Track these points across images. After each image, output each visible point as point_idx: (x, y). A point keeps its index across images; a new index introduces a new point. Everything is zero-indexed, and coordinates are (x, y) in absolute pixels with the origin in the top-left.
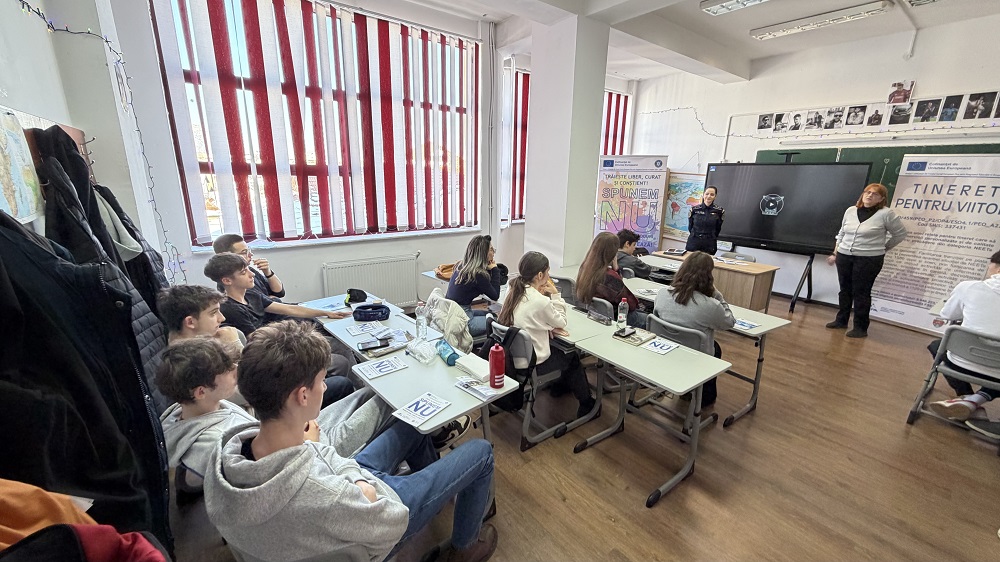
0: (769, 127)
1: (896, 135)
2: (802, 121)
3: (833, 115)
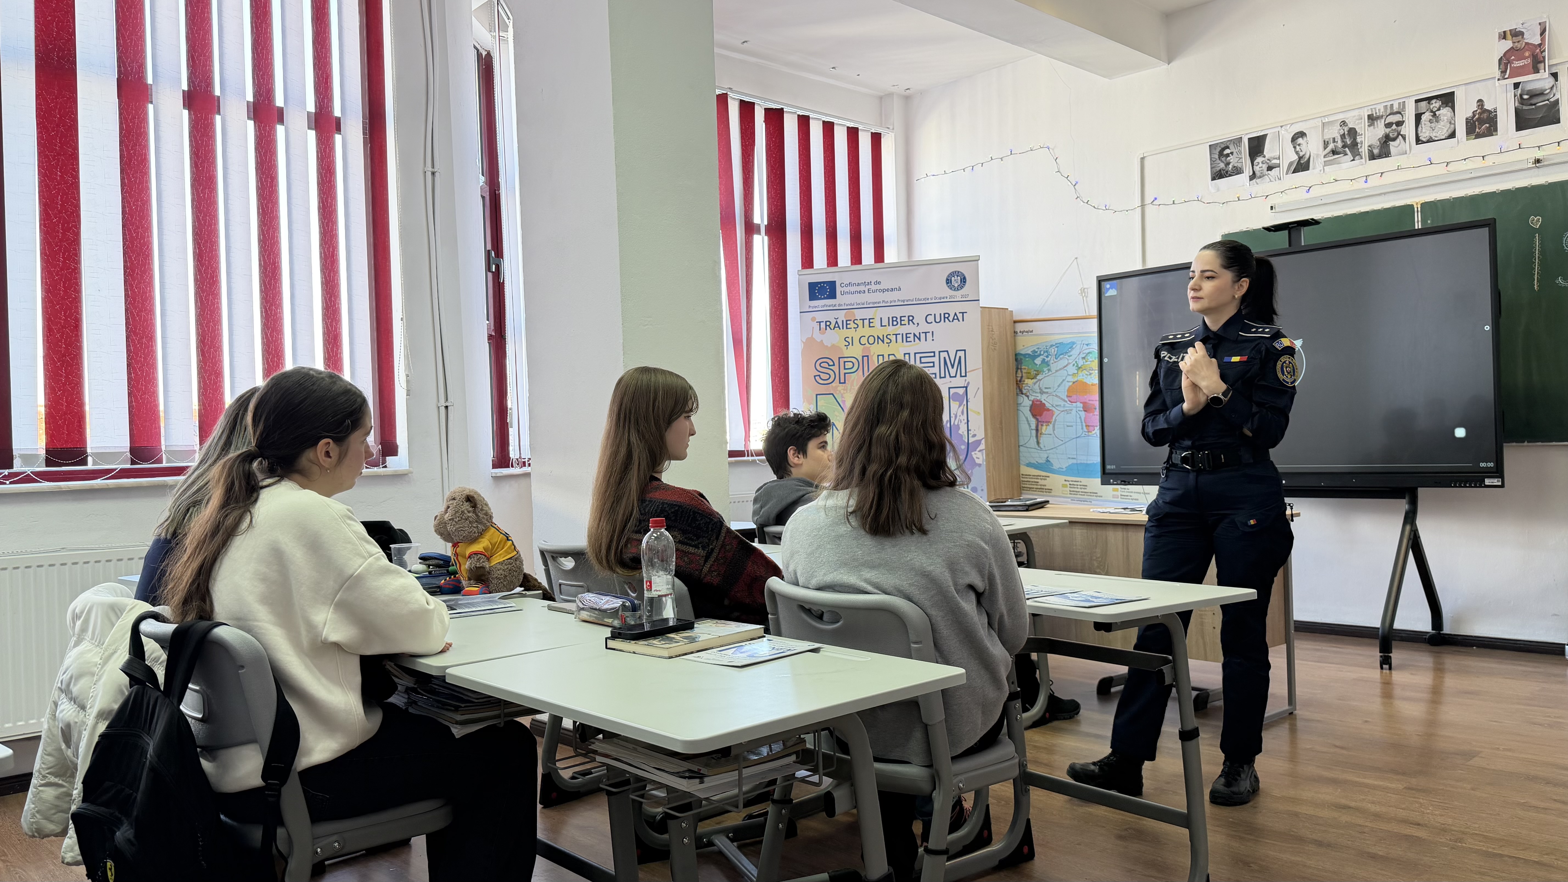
0: (1238, 171)
1: (1539, 154)
2: (1312, 147)
3: (1381, 124)
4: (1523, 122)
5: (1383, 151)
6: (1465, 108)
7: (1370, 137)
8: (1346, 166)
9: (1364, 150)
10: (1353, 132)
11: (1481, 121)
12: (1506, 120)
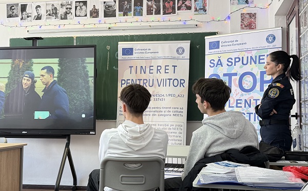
1: (110, 26)
2: (42, 11)
3: (65, 8)
4: (106, 15)
5: (65, 17)
6: (90, 7)
7: (61, 11)
8: (53, 21)
9: (59, 15)
10: (56, 9)
11: (95, 13)
12: (101, 13)
